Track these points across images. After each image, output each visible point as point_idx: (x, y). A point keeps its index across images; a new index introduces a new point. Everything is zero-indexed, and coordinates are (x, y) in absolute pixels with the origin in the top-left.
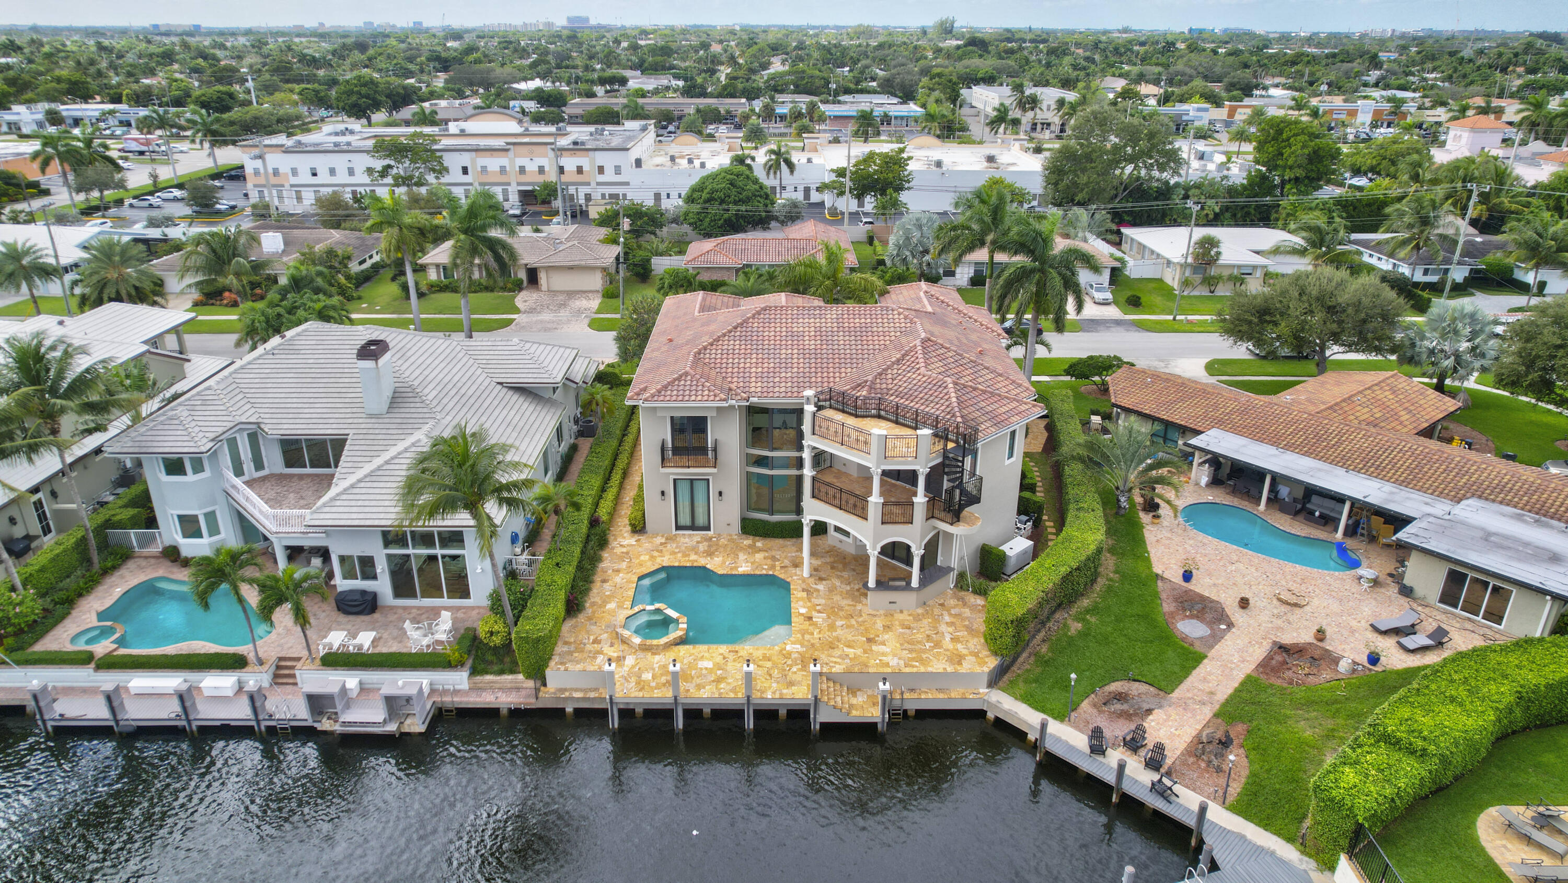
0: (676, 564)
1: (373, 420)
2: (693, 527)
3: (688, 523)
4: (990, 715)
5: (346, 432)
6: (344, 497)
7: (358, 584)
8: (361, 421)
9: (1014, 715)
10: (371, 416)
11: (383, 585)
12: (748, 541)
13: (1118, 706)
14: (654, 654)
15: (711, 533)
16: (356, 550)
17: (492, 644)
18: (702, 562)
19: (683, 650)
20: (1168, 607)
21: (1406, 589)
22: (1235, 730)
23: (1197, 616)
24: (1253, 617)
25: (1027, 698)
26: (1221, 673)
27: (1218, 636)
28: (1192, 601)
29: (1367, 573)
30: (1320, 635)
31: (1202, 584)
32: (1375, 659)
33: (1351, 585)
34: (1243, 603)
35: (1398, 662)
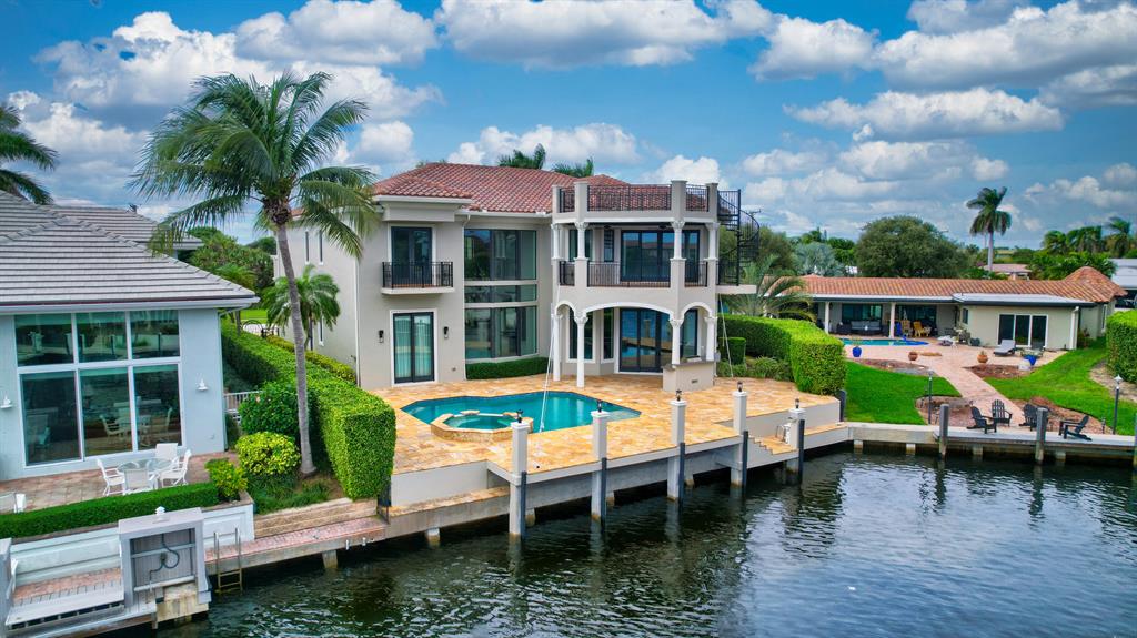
0: (430, 398)
2: (413, 378)
4: (858, 443)
9: (888, 430)
12: (482, 382)
15: (435, 383)
18: (457, 394)
20: (870, 366)
21: (976, 343)
22: (1040, 399)
23: (896, 366)
24: (930, 363)
25: (879, 419)
26: (968, 382)
27: (928, 371)
28: (881, 363)
29: (946, 338)
30: (983, 361)
31: (868, 356)
32: (1030, 363)
33: (940, 348)
34: (911, 358)
35: (1041, 363)
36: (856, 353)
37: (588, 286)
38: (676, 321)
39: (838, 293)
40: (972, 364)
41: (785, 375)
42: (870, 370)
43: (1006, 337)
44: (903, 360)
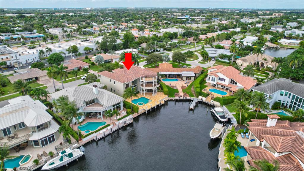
6: (108, 103)
14: (144, 106)
19: (146, 104)
20: (171, 87)
21: (184, 80)
22: (185, 93)
23: (174, 87)
24: (177, 86)
25: (171, 97)
26: (180, 90)
27: (177, 88)
28: (172, 86)
29: (180, 80)
30: (183, 85)
31: (171, 85)
32: (187, 85)
33: (180, 81)
34: (176, 85)
35: (188, 85)
36: (170, 85)
37: (145, 87)
39: (169, 72)
40: (182, 86)
41: (163, 92)
42: (171, 88)
43: (187, 80)
44: (175, 85)
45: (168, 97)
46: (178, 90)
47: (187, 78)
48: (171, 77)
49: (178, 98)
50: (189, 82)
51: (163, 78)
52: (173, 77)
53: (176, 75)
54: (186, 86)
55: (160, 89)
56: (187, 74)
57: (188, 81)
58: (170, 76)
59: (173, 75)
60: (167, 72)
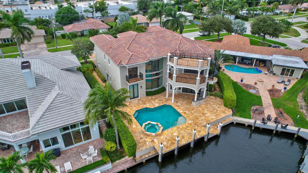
0: (139, 109)
1: (33, 90)
2: (134, 98)
3: (133, 97)
4: (235, 123)
5: (24, 96)
6: (42, 120)
7: (52, 147)
8: (28, 91)
9: (242, 121)
10: (31, 89)
11: (61, 145)
12: (150, 98)
13: (257, 112)
14: (160, 136)
15: (139, 98)
16: (49, 137)
17: (112, 151)
18: (145, 106)
19: (166, 132)
20: (244, 88)
21: (274, 74)
22: (281, 109)
23: (250, 88)
24: (259, 86)
25: (241, 116)
26: (266, 99)
27: (258, 91)
28: (247, 86)
29: (266, 72)
30: (273, 86)
31: (245, 82)
32: (285, 88)
33: (265, 75)
34: (256, 83)
35: (289, 88)
36: (242, 81)
37: (176, 82)
38: (197, 92)
39: (241, 51)
40: (270, 88)
41: (222, 97)
42: (243, 91)
43: (282, 74)
44: (253, 84)
45: (234, 114)
46: (259, 98)
47: (284, 70)
48: (245, 64)
49: (259, 123)
50: (289, 81)
51: (226, 64)
52: (248, 64)
53: (257, 60)
54: (283, 91)
55: (215, 90)
56: (284, 60)
57: (286, 78)
58: (243, 60)
59: (251, 59)
60: (237, 51)
